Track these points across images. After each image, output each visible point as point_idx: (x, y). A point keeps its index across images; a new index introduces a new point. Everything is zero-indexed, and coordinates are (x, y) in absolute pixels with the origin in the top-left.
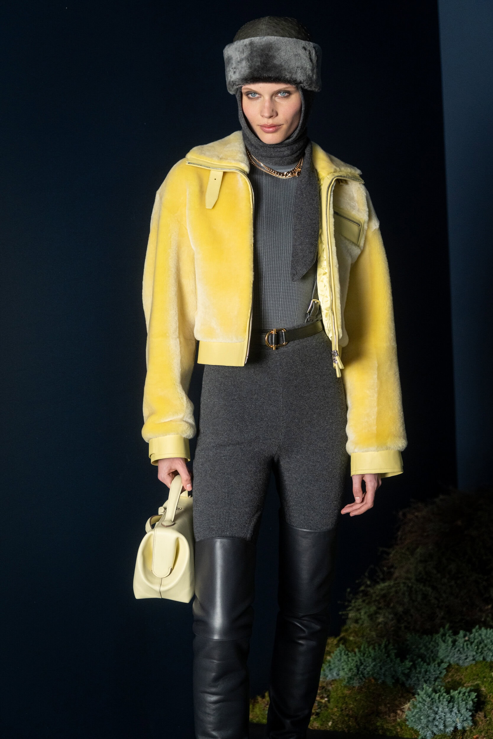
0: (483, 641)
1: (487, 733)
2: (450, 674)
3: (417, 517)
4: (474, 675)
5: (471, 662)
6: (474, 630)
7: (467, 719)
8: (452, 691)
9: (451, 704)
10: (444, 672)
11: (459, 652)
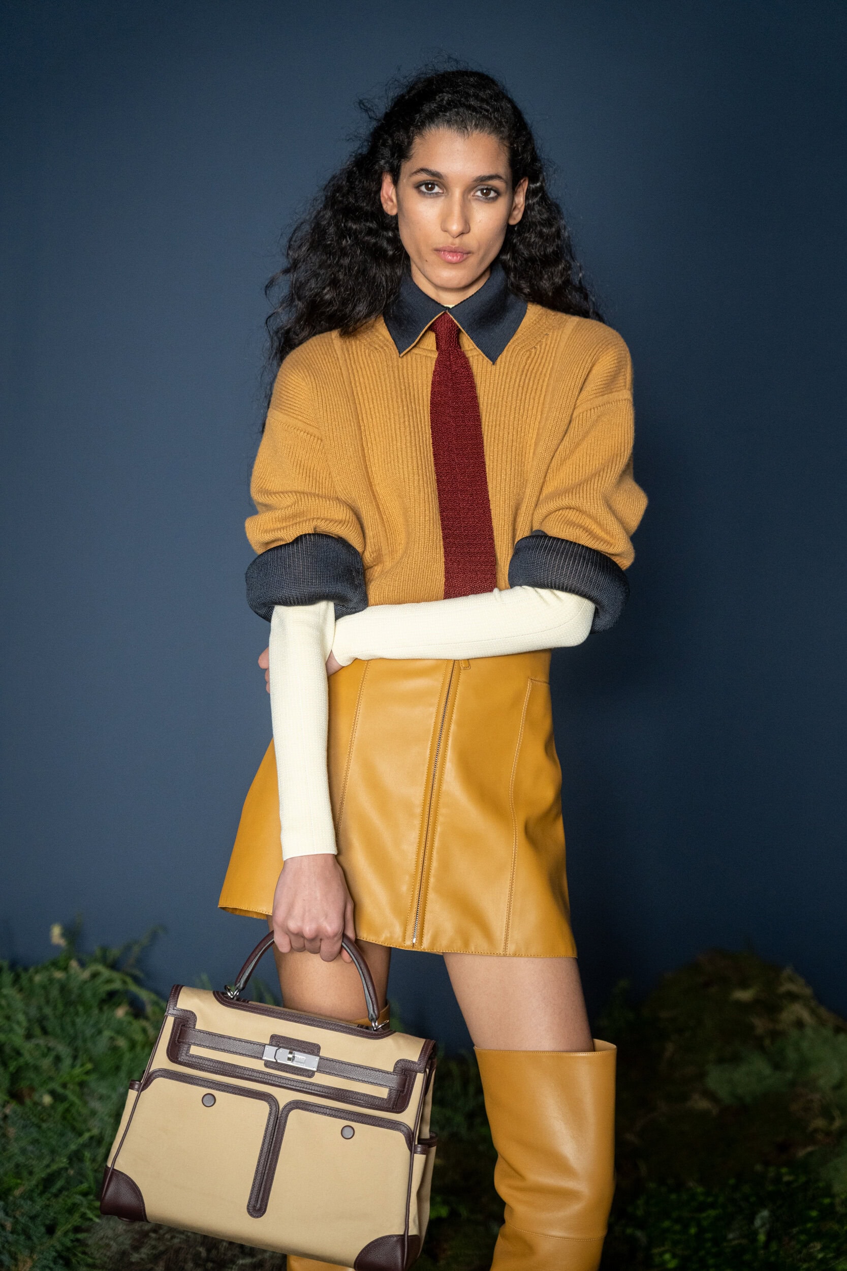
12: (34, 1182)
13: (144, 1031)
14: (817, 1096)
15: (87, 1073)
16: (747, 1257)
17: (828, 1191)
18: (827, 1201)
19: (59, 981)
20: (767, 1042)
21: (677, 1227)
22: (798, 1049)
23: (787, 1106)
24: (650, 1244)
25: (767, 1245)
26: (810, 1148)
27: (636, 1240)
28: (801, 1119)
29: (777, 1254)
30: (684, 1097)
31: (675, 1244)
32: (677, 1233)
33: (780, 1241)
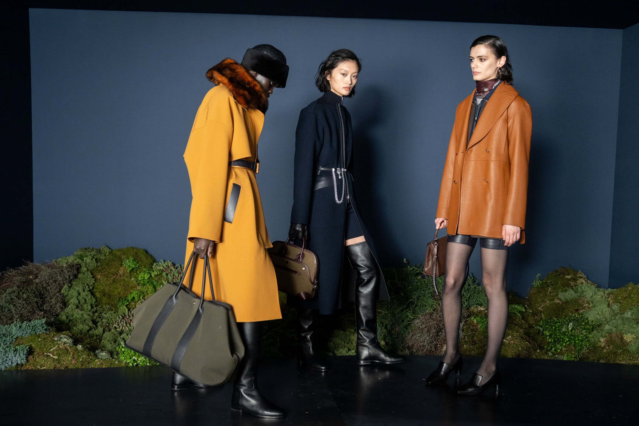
0: (36, 325)
1: (33, 364)
2: (17, 341)
3: (10, 276)
4: (30, 340)
5: (29, 335)
6: (32, 321)
7: (23, 359)
8: (16, 347)
9: (16, 352)
10: (15, 340)
11: (23, 331)
12: (399, 311)
13: (425, 281)
14: (586, 299)
15: (411, 289)
16: (566, 333)
17: (587, 319)
18: (587, 321)
19: (405, 270)
20: (574, 287)
21: (550, 327)
22: (581, 289)
23: (578, 301)
24: (543, 331)
25: (571, 331)
26: (584, 310)
27: (540, 330)
28: (582, 304)
29: (574, 333)
30: (553, 300)
31: (549, 331)
32: (550, 328)
33: (575, 330)
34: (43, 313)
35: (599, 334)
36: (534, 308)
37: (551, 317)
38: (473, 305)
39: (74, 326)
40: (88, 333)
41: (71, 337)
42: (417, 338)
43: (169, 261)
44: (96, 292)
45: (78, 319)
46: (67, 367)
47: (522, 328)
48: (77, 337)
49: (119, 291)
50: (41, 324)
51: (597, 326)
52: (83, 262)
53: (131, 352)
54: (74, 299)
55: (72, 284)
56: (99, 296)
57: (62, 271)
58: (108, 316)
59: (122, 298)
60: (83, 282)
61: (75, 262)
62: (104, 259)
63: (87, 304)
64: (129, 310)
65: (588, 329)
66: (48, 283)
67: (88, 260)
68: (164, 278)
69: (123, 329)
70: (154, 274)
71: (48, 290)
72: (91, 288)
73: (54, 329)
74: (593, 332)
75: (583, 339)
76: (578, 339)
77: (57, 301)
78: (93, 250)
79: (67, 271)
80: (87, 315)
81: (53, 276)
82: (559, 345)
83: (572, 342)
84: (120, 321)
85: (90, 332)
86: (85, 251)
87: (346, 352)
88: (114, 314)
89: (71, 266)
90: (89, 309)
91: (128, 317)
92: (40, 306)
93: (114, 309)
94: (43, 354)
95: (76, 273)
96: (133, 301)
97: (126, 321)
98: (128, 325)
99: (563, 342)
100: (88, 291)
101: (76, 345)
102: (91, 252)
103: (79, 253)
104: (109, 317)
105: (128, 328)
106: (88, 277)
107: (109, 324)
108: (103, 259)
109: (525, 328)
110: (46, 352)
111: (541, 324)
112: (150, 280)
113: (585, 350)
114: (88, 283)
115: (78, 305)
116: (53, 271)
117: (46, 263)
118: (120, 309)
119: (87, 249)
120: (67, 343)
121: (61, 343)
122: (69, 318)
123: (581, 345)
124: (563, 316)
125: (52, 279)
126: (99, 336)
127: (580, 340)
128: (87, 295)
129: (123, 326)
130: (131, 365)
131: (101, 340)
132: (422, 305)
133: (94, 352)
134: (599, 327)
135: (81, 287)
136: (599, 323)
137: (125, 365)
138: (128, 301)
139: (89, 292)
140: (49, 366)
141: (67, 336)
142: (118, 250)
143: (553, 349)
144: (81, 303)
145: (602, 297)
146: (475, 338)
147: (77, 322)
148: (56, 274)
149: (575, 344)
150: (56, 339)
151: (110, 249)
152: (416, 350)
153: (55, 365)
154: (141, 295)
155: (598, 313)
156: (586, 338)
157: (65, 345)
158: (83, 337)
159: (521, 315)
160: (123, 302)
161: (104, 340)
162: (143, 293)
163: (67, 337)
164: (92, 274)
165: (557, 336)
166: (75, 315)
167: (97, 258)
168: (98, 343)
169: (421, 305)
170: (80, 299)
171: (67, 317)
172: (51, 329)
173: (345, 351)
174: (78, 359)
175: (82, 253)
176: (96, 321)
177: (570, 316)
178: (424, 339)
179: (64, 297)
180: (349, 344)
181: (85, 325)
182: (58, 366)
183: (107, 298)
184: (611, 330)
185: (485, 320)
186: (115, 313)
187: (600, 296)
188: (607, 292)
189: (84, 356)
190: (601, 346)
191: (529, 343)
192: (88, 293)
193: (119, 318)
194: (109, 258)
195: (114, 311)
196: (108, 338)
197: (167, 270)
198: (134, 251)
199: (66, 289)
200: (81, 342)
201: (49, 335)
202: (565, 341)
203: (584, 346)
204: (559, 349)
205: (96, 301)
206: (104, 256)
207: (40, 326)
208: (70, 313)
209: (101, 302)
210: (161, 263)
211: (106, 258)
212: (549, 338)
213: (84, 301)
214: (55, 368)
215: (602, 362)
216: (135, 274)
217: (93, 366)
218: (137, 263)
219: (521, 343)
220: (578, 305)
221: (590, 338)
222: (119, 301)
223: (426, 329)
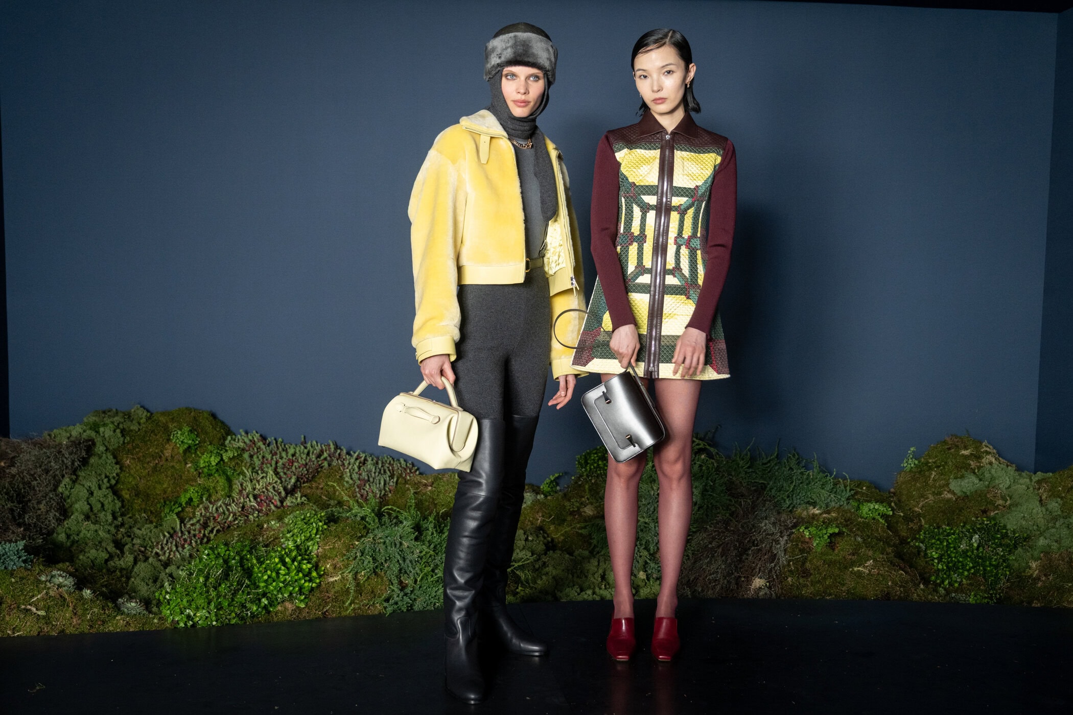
13: (712, 463)
14: (999, 492)
16: (968, 554)
17: (1005, 527)
18: (1004, 531)
20: (976, 471)
21: (938, 542)
22: (990, 473)
23: (986, 496)
24: (926, 549)
25: (978, 549)
26: (997, 512)
27: (920, 547)
28: (992, 501)
29: (982, 552)
30: (940, 493)
31: (937, 549)
32: (938, 544)
33: (983, 548)
34: (22, 529)
35: (1028, 554)
36: (907, 508)
37: (938, 524)
38: (800, 504)
39: (81, 552)
40: (107, 565)
41: (71, 574)
42: (704, 567)
43: (254, 432)
44: (122, 490)
45: (89, 539)
46: (63, 631)
47: (889, 546)
48: (83, 574)
49: (165, 486)
50: (17, 551)
51: (1024, 540)
52: (98, 435)
53: (182, 601)
54: (81, 502)
55: (78, 476)
56: (127, 496)
57: (60, 452)
58: (145, 533)
59: (171, 500)
60: (99, 472)
61: (85, 436)
62: (137, 430)
63: (106, 511)
64: (182, 521)
65: (1008, 546)
66: (32, 475)
67: (107, 432)
68: (247, 463)
69: (171, 557)
70: (228, 455)
71: (34, 488)
72: (113, 482)
73: (41, 559)
74: (1016, 552)
75: (999, 563)
76: (990, 564)
77: (51, 507)
78: (117, 413)
79: (69, 453)
80: (104, 532)
81: (42, 462)
82: (956, 575)
83: (979, 569)
84: (165, 542)
85: (109, 563)
86: (103, 415)
87: (576, 594)
88: (154, 530)
89: (76, 444)
90: (110, 521)
91: (180, 535)
92: (17, 518)
93: (154, 520)
94: (18, 607)
95: (85, 456)
96: (190, 505)
97: (176, 541)
98: (180, 549)
99: (962, 569)
100: (107, 488)
101: (81, 589)
102: (114, 417)
103: (92, 419)
104: (146, 535)
105: (180, 554)
106: (107, 463)
107: (145, 547)
108: (135, 430)
109: (894, 545)
110: (23, 604)
111: (922, 537)
112: (221, 468)
113: (1002, 584)
114: (108, 474)
115: (88, 514)
116: (42, 452)
117: (31, 439)
118: (165, 519)
119: (107, 412)
120: (64, 586)
121: (53, 586)
122: (72, 538)
123: (997, 574)
124: (960, 523)
125: (40, 466)
126: (127, 570)
127: (993, 565)
128: (105, 496)
129: (171, 551)
130: (182, 625)
131: (128, 578)
132: (710, 506)
133: (114, 601)
134: (1025, 541)
135: (94, 480)
136: (1025, 535)
137: (171, 625)
138: (180, 505)
139: (110, 489)
140: (28, 630)
141: (64, 572)
142: (163, 414)
143: (947, 582)
144: (94, 509)
145: (1028, 488)
146: (808, 565)
147: (86, 544)
148: (49, 457)
149: (984, 573)
150: (43, 578)
151: (148, 411)
152: (702, 587)
153: (40, 628)
154: (204, 494)
155: (1024, 517)
156: (1004, 561)
157: (60, 590)
158: (95, 573)
159: (885, 521)
160: (171, 507)
161: (135, 579)
162: (208, 491)
163: (64, 575)
164: (115, 457)
165: (952, 558)
166: (84, 531)
167: (124, 429)
168: (124, 584)
169: (708, 506)
170: (93, 502)
171: (68, 536)
172: (35, 560)
173: (574, 592)
174: (84, 615)
175: (97, 419)
176: (121, 543)
177: (975, 523)
178: (717, 569)
179: (62, 499)
180: (581, 578)
181: (100, 551)
182: (46, 629)
183: (143, 500)
184: (1050, 546)
185: (825, 531)
186: (156, 527)
187: (1024, 486)
188: (1035, 478)
189: (96, 610)
190: (1032, 575)
191: (906, 573)
192: (107, 491)
193: (164, 536)
194: (147, 427)
195: (154, 524)
196: (142, 575)
197: (251, 449)
198: (192, 414)
199: (67, 484)
200: (91, 583)
201: (31, 571)
202: (968, 568)
203: (1001, 575)
204: (956, 581)
205: (123, 506)
206: (137, 424)
207: (15, 555)
208: (74, 528)
209: (132, 507)
210: (241, 436)
211: (141, 427)
212: (938, 563)
213: (99, 506)
214: (41, 634)
215: (1036, 606)
216: (193, 456)
217: (111, 629)
218: (197, 437)
219: (891, 573)
220: (986, 503)
221: (1011, 562)
222: (164, 506)
223: (720, 550)
